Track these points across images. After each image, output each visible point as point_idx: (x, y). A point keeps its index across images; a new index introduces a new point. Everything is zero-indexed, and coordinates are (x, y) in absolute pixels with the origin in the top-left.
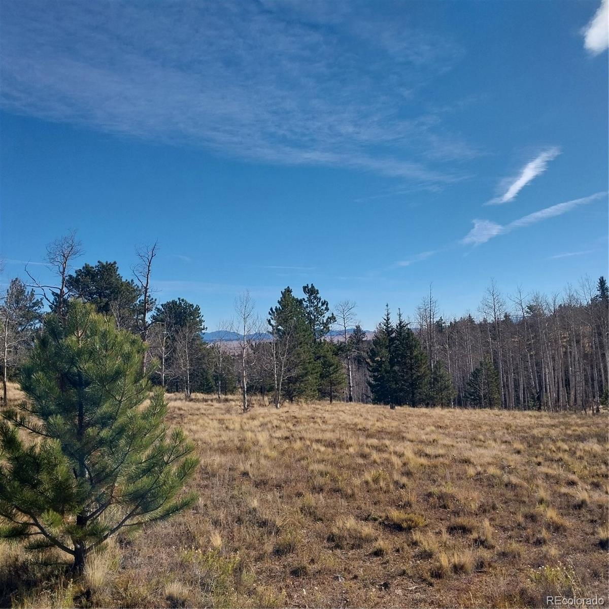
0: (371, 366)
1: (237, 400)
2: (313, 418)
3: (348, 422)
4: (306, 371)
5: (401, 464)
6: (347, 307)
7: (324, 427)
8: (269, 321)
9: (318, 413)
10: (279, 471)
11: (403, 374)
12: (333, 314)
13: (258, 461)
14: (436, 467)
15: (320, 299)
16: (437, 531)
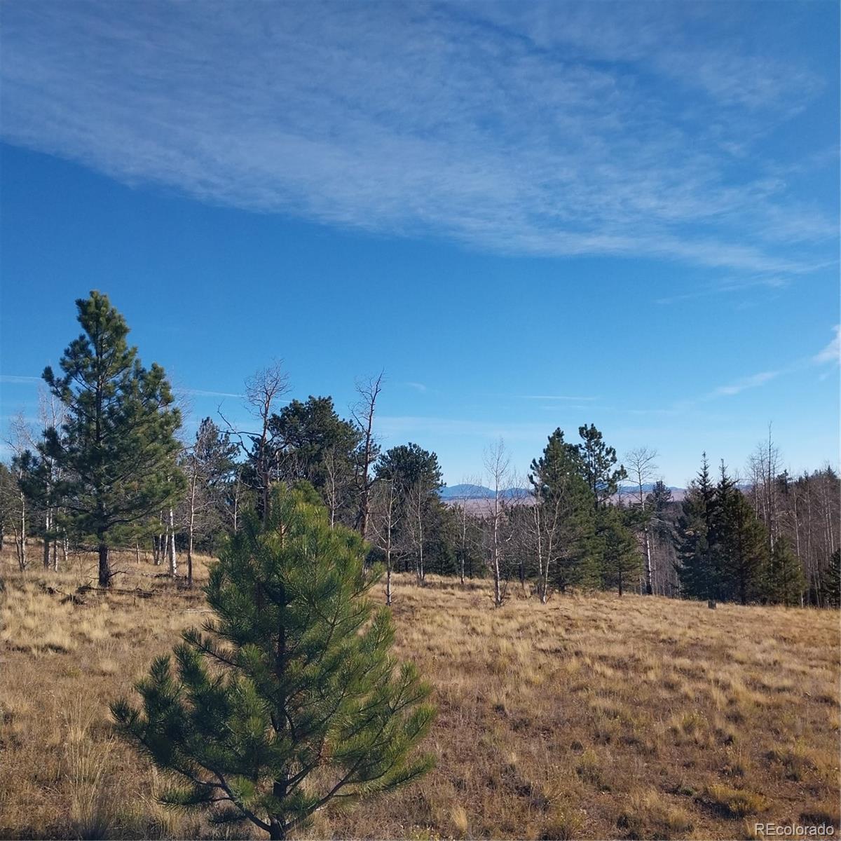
0: (679, 544)
1: (487, 588)
2: (595, 621)
3: (646, 628)
4: (584, 550)
5: (724, 700)
6: (643, 457)
7: (610, 636)
8: (531, 478)
9: (602, 612)
10: (547, 705)
11: (727, 555)
12: (622, 467)
13: (517, 688)
14: (778, 707)
15: (604, 445)
16: (784, 819)
